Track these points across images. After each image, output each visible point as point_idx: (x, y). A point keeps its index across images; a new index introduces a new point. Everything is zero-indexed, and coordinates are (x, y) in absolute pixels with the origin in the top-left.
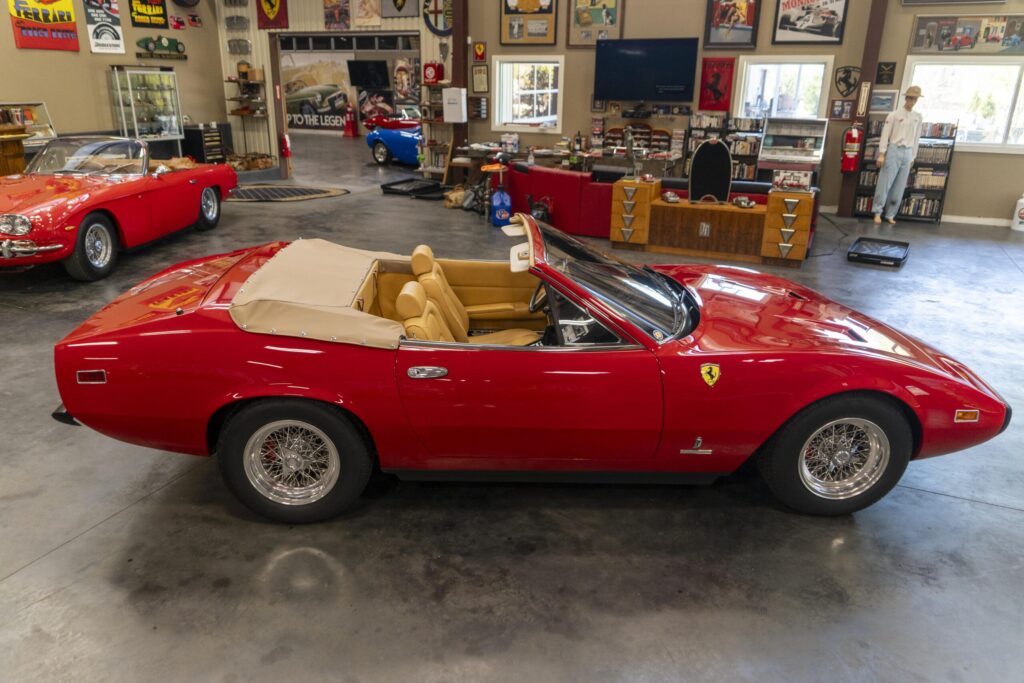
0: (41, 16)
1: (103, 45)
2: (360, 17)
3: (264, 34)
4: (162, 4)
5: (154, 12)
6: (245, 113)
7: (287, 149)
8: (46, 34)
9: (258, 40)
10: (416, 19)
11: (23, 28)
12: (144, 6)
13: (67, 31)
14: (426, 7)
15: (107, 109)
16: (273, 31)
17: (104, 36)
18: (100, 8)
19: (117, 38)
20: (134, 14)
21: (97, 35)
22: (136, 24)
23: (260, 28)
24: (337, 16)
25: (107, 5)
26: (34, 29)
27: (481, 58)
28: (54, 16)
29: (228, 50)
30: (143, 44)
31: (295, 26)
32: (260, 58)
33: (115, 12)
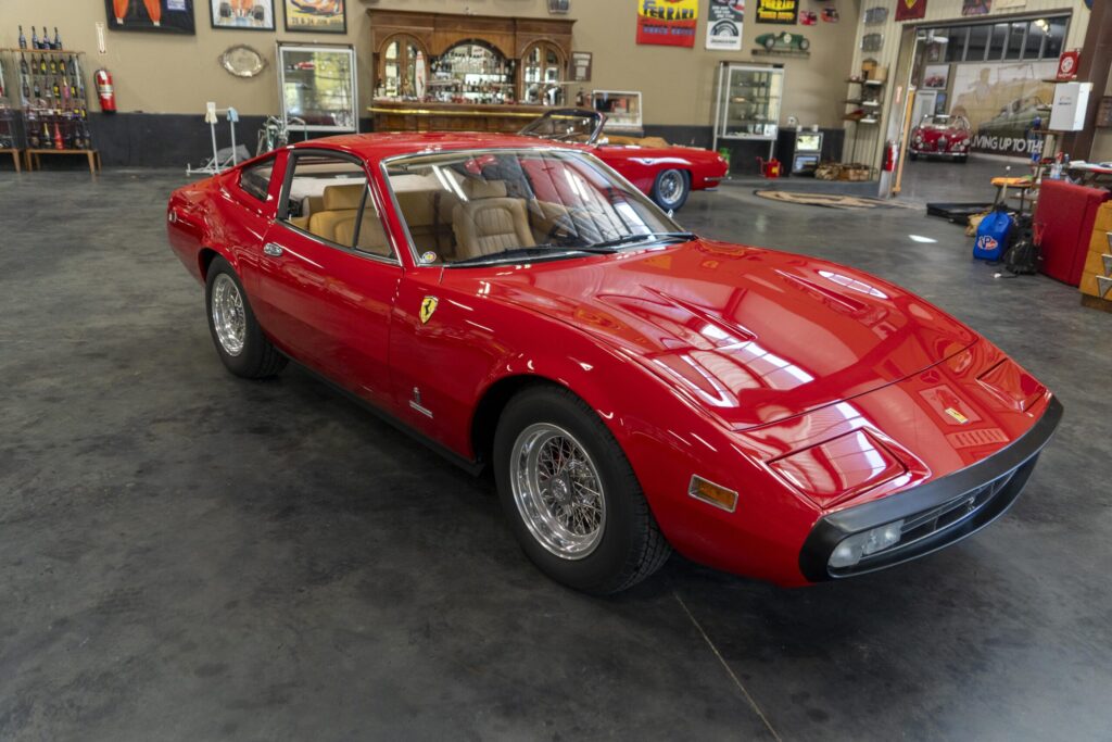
0: (665, 15)
1: (720, 42)
3: (899, 25)
5: (784, 7)
6: (856, 117)
7: (891, 162)
8: (666, 31)
9: (891, 31)
11: (646, 25)
12: (774, 3)
13: (686, 28)
15: (707, 104)
16: (908, 22)
17: (722, 33)
18: (726, 5)
19: (736, 33)
20: (760, 10)
21: (716, 31)
22: (759, 20)
23: (898, 19)
26: (656, 26)
28: (678, 14)
29: (861, 46)
30: (762, 40)
31: (931, 15)
32: (888, 55)
33: (741, 8)
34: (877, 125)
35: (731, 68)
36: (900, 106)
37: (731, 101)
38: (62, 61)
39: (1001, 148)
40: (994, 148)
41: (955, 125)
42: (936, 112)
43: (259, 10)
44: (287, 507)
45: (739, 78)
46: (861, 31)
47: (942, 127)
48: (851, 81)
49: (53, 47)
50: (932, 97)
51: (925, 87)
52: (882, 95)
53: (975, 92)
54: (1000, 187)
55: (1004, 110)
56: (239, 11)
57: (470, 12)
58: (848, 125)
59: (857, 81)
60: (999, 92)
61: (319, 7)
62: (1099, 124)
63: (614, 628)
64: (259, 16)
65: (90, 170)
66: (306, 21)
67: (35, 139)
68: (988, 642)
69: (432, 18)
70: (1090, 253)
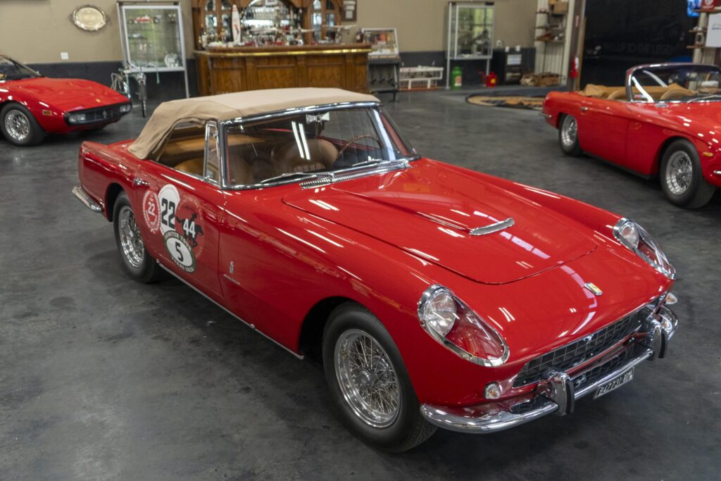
6: (547, 39)
34: (561, 42)
35: (458, 7)
36: (578, 29)
37: (459, 32)
45: (464, 14)
48: (539, 12)
52: (564, 21)
55: (619, 22)
59: (544, 12)
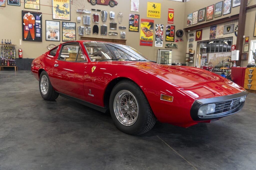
0: (146, 39)
1: (158, 45)
2: (218, 35)
3: (196, 42)
4: (174, 37)
5: (171, 38)
6: (189, 61)
8: (146, 43)
9: (195, 43)
10: (232, 33)
11: (142, 42)
12: (169, 37)
13: (150, 42)
14: (235, 30)
15: (156, 58)
16: (198, 41)
17: (158, 43)
18: (159, 38)
19: (161, 43)
20: (166, 39)
21: (157, 43)
22: (166, 41)
23: (196, 40)
24: (213, 35)
25: (160, 37)
26: (144, 42)
27: (247, 42)
28: (149, 39)
29: (188, 46)
30: (167, 45)
31: (203, 39)
32: (194, 48)
33: (162, 38)
34: (193, 63)
35: (161, 50)
36: (198, 59)
37: (161, 57)
38: (11, 47)
39: (220, 71)
40: (219, 70)
41: (210, 65)
42: (205, 63)
43: (57, 37)
44: (55, 121)
45: (163, 53)
46: (188, 43)
47: (207, 66)
48: (187, 53)
49: (9, 44)
50: (204, 60)
51: (202, 58)
52: (194, 56)
53: (213, 59)
54: (223, 69)
55: (220, 62)
56: (52, 37)
57: (103, 38)
58: (187, 63)
59: (188, 54)
60: (218, 59)
61: (70, 36)
62: (242, 59)
63: (141, 142)
64: (57, 38)
65: (15, 71)
66: (67, 39)
67: (3, 64)
68: (239, 144)
69: (95, 39)
70: (245, 79)
